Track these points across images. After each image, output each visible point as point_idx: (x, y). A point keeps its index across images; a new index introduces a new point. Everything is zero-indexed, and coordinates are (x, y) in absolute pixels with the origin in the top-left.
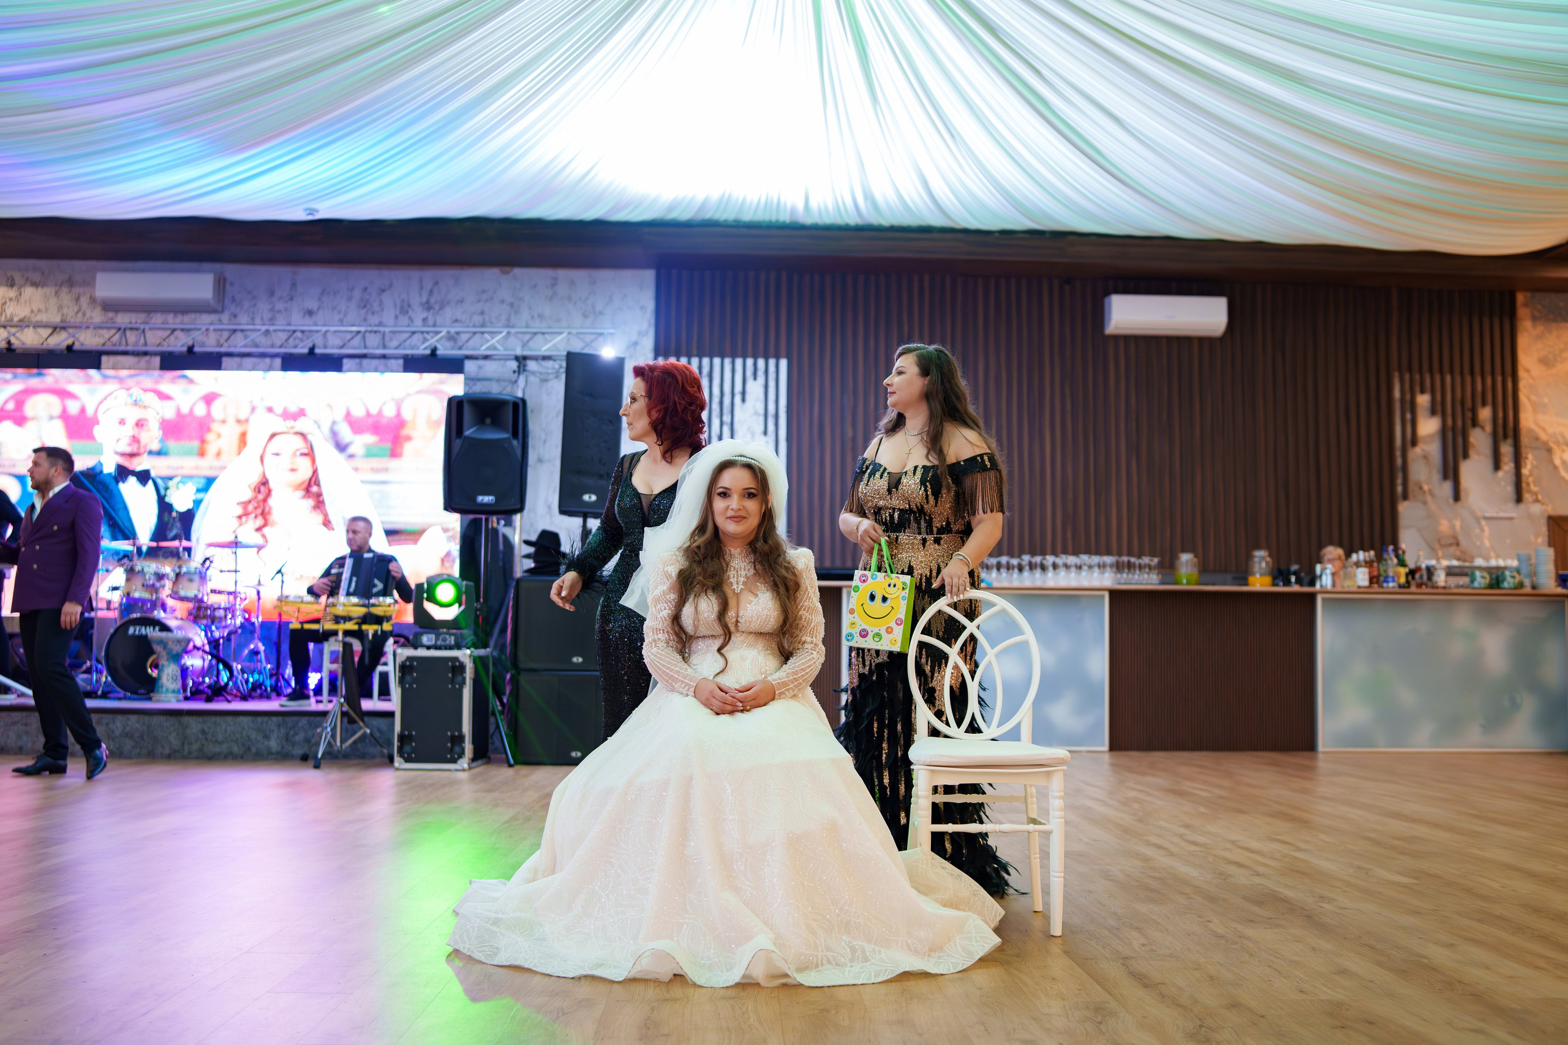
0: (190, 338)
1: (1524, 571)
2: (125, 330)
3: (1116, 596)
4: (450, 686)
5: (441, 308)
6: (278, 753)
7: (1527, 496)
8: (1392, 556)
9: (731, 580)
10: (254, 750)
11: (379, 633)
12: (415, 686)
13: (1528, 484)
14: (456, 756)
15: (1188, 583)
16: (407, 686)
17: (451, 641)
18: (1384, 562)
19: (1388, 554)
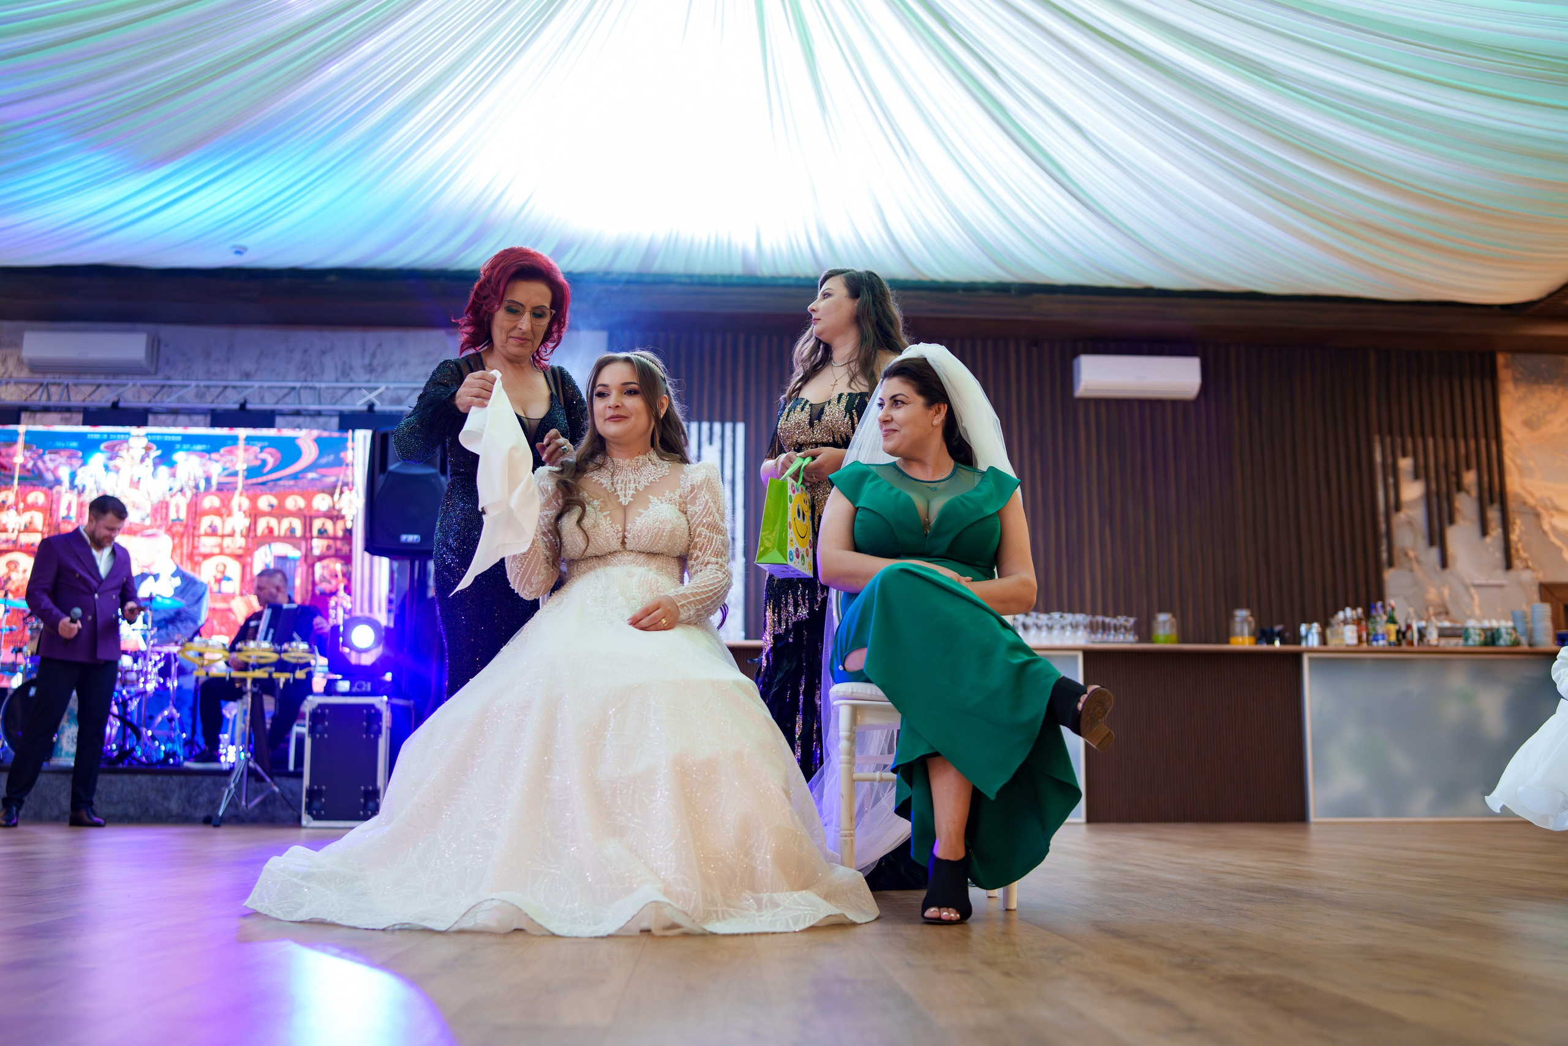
0: (116, 393)
1: (1520, 628)
2: (47, 385)
3: (1089, 655)
4: (364, 736)
5: (385, 370)
6: (178, 815)
7: (1516, 563)
8: (1381, 612)
9: (619, 493)
10: (152, 812)
11: (291, 681)
12: (326, 736)
13: (1517, 551)
14: (370, 813)
15: (1166, 642)
16: (318, 736)
17: (367, 688)
18: (1372, 620)
19: (1376, 610)
